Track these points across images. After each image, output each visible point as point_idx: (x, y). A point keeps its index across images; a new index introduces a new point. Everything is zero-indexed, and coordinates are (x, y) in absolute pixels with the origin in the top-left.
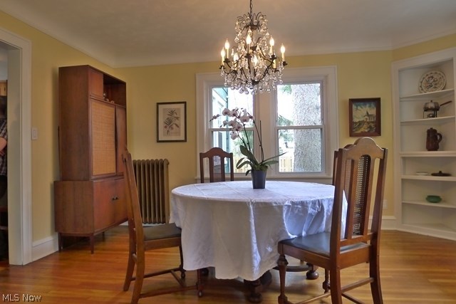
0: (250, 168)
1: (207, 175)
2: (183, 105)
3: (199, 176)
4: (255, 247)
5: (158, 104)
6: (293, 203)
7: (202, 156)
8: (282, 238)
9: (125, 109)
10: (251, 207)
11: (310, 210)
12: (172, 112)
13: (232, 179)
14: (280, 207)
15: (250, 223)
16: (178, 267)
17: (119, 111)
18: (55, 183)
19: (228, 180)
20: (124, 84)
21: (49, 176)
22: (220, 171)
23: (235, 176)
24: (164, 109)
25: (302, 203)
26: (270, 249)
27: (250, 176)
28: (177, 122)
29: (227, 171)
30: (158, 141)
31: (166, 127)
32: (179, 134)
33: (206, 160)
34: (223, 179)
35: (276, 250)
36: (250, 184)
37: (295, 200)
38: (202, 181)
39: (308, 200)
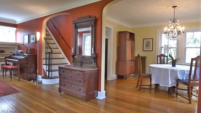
0: (171, 61)
1: (159, 62)
2: (152, 39)
3: (156, 62)
4: (170, 79)
5: (144, 39)
6: (181, 70)
7: (158, 56)
8: (178, 79)
9: (134, 41)
10: (169, 70)
11: (186, 73)
12: (148, 42)
13: (167, 64)
14: (177, 71)
15: (169, 74)
16: (150, 85)
17: (133, 42)
18: (117, 61)
19: (166, 64)
20: (134, 34)
21: (115, 60)
22: (163, 61)
23: (168, 63)
24: (146, 41)
25: (184, 71)
26: (174, 81)
27: (171, 63)
28: (150, 45)
29: (166, 61)
30: (143, 51)
31: (146, 46)
32: (150, 48)
33: (159, 58)
34: (164, 64)
35: (176, 81)
36: (171, 65)
37: (182, 70)
38: (157, 63)
39: (186, 70)
